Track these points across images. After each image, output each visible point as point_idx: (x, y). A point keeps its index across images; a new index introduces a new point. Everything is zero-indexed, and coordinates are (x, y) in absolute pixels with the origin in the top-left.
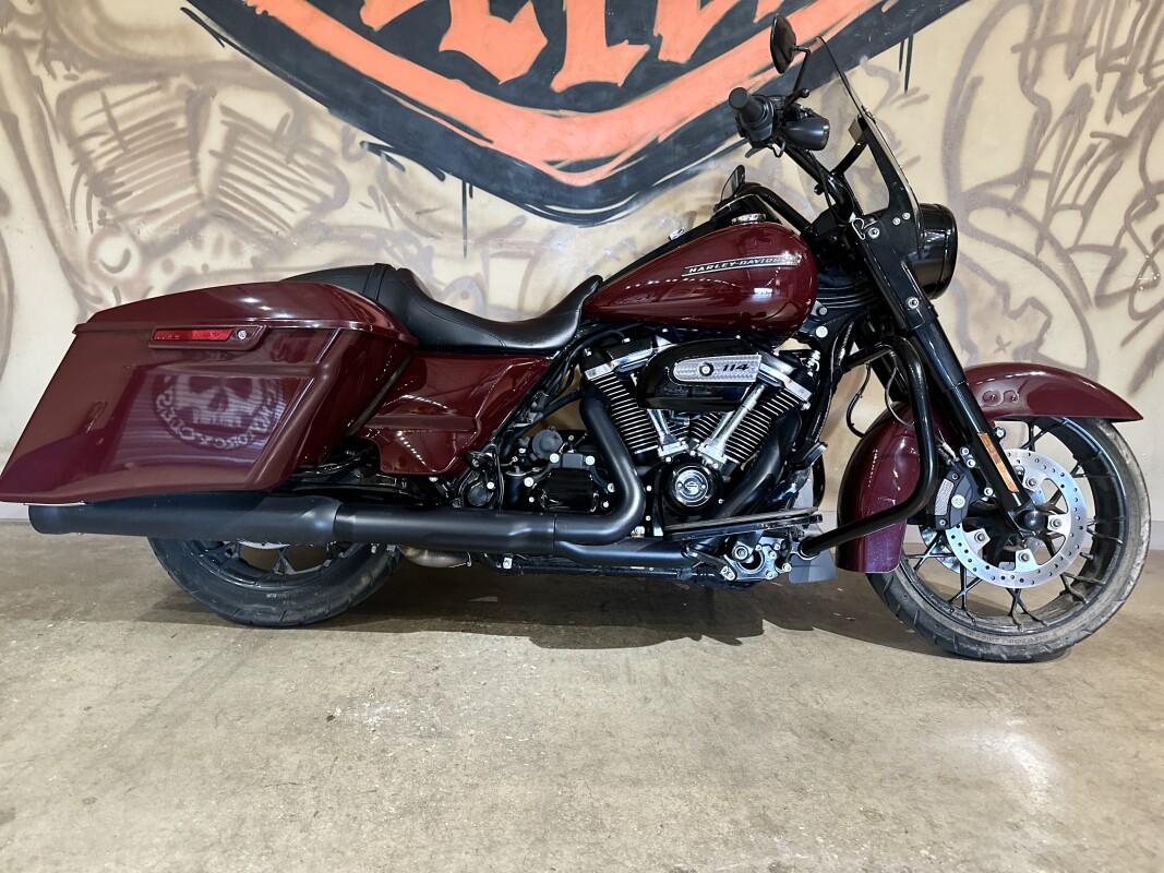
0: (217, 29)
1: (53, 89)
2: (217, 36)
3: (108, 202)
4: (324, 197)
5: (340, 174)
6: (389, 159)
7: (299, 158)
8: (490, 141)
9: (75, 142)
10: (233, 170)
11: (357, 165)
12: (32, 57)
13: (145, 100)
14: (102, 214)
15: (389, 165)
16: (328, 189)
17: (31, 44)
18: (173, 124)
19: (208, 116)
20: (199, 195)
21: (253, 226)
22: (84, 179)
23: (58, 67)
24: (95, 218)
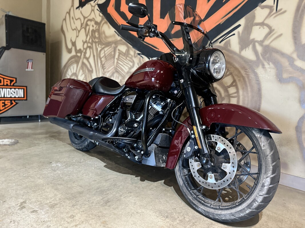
0: (118, 34)
1: (99, 49)
2: (118, 35)
3: (104, 70)
4: (131, 66)
5: (133, 61)
6: (141, 56)
7: (128, 58)
8: (159, 49)
9: (101, 59)
10: (119, 62)
11: (136, 58)
12: (97, 44)
13: (109, 50)
14: (103, 72)
15: (141, 58)
16: (131, 64)
17: (97, 42)
18: (112, 54)
19: (116, 51)
20: (114, 67)
21: (120, 73)
22: (101, 66)
23: (100, 45)
24: (102, 73)
